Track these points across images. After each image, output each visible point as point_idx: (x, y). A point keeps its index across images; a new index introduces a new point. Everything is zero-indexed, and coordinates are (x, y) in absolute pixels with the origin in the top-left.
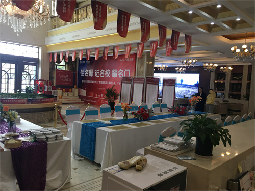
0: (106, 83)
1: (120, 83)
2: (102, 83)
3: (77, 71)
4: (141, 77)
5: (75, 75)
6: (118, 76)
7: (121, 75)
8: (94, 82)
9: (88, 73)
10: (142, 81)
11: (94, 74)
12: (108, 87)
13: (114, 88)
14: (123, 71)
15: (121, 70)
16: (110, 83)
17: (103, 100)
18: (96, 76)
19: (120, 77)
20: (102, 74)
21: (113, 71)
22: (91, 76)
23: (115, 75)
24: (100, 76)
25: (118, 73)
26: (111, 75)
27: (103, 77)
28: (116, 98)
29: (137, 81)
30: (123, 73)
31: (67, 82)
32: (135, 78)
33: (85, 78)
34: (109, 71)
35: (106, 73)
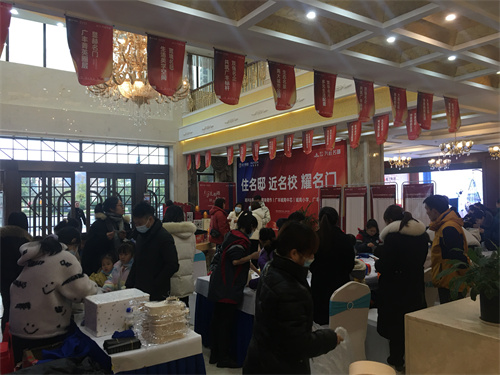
0: (290, 200)
1: (318, 199)
2: (283, 200)
4: (358, 185)
6: (313, 186)
7: (319, 184)
8: (268, 200)
10: (362, 191)
11: (268, 186)
14: (322, 175)
15: (317, 174)
16: (299, 200)
18: (271, 188)
19: (317, 187)
20: (282, 183)
21: (303, 177)
23: (306, 183)
25: (313, 180)
26: (299, 184)
29: (351, 192)
30: (323, 179)
32: (347, 187)
34: (294, 177)
35: (290, 182)
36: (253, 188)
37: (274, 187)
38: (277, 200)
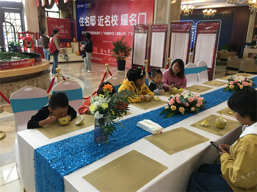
0: (113, 33)
1: (132, 34)
2: (108, 33)
3: (75, 18)
4: (161, 23)
5: (72, 24)
6: (129, 23)
7: (133, 22)
8: (98, 33)
9: (89, 20)
10: (164, 28)
11: (97, 23)
12: (116, 40)
13: (123, 41)
14: (135, 15)
15: (133, 14)
16: (119, 34)
17: (110, 57)
18: (99, 24)
19: (132, 24)
20: (107, 21)
21: (122, 17)
22: (93, 24)
23: (125, 21)
24: (104, 24)
25: (129, 19)
26: (119, 22)
27: (109, 25)
28: (127, 55)
29: (156, 29)
30: (136, 18)
31: (62, 34)
32: (153, 25)
33: (85, 28)
34: (116, 16)
35: (112, 20)
36: (87, 24)
37: (101, 24)
38: (104, 33)
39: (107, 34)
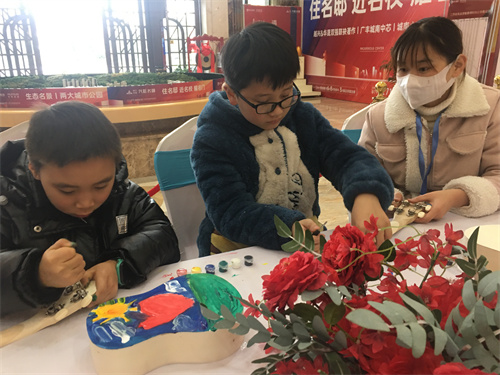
0: (387, 27)
2: (375, 29)
3: (301, 4)
5: (295, 18)
8: (350, 31)
9: (332, 4)
11: (350, 7)
18: (355, 10)
22: (340, 12)
24: (367, 7)
27: (380, 8)
33: (321, 23)
36: (327, 12)
37: (360, 8)
38: (364, 30)
39: (372, 31)
